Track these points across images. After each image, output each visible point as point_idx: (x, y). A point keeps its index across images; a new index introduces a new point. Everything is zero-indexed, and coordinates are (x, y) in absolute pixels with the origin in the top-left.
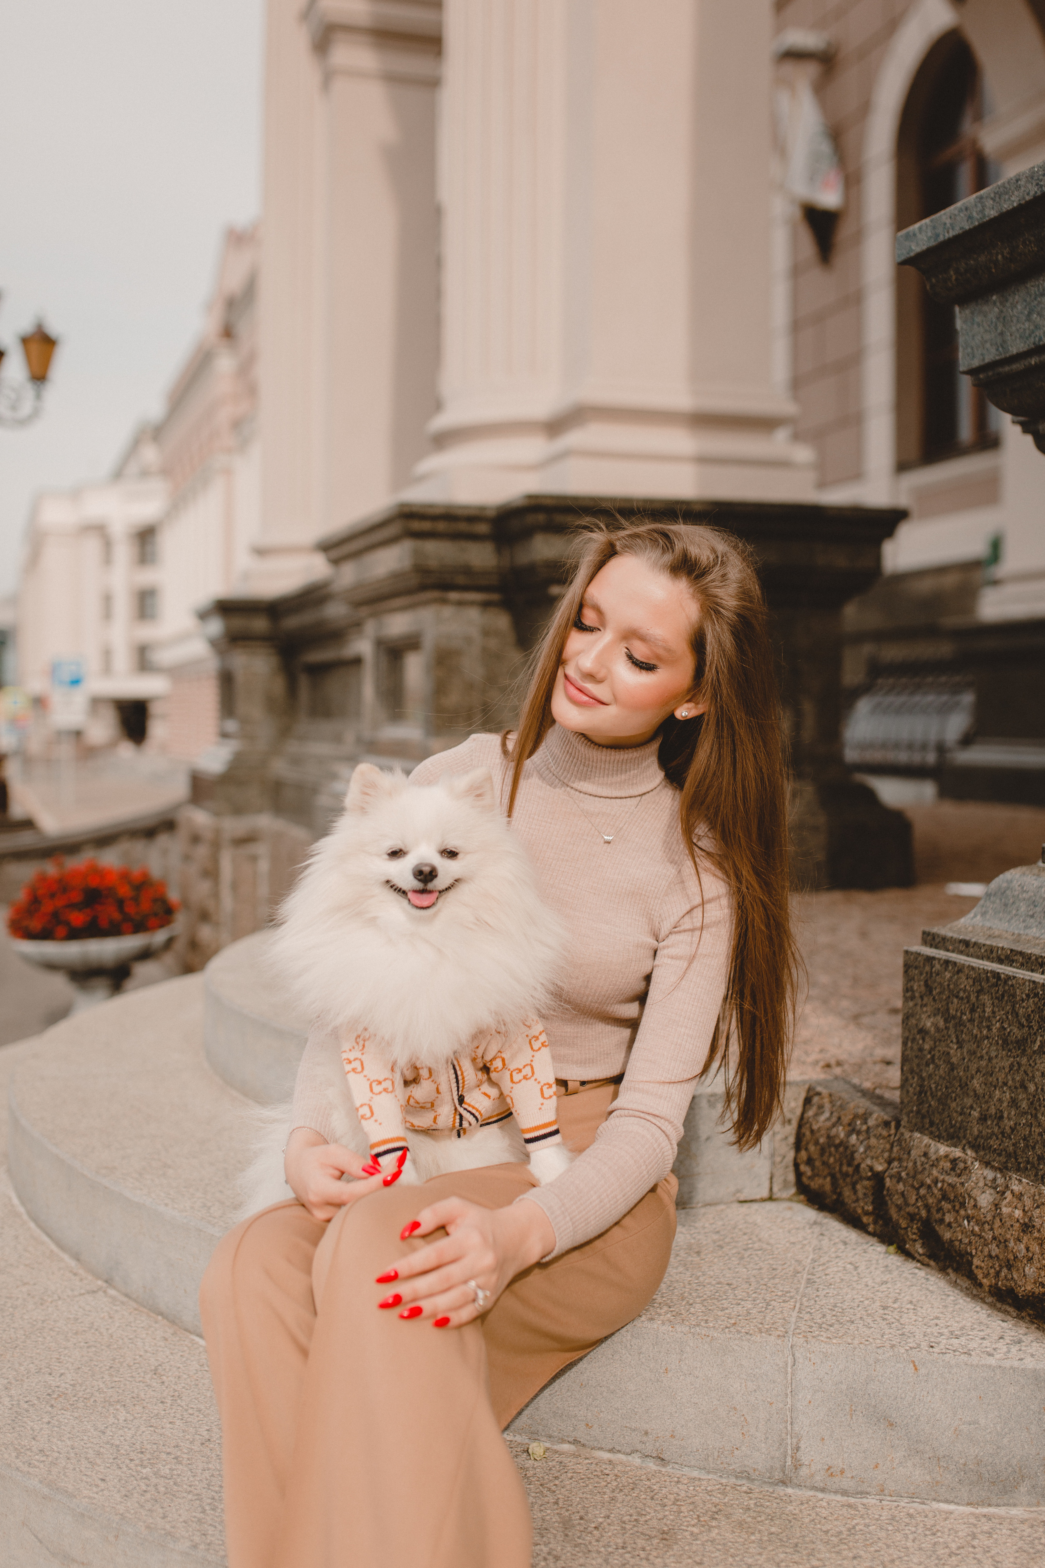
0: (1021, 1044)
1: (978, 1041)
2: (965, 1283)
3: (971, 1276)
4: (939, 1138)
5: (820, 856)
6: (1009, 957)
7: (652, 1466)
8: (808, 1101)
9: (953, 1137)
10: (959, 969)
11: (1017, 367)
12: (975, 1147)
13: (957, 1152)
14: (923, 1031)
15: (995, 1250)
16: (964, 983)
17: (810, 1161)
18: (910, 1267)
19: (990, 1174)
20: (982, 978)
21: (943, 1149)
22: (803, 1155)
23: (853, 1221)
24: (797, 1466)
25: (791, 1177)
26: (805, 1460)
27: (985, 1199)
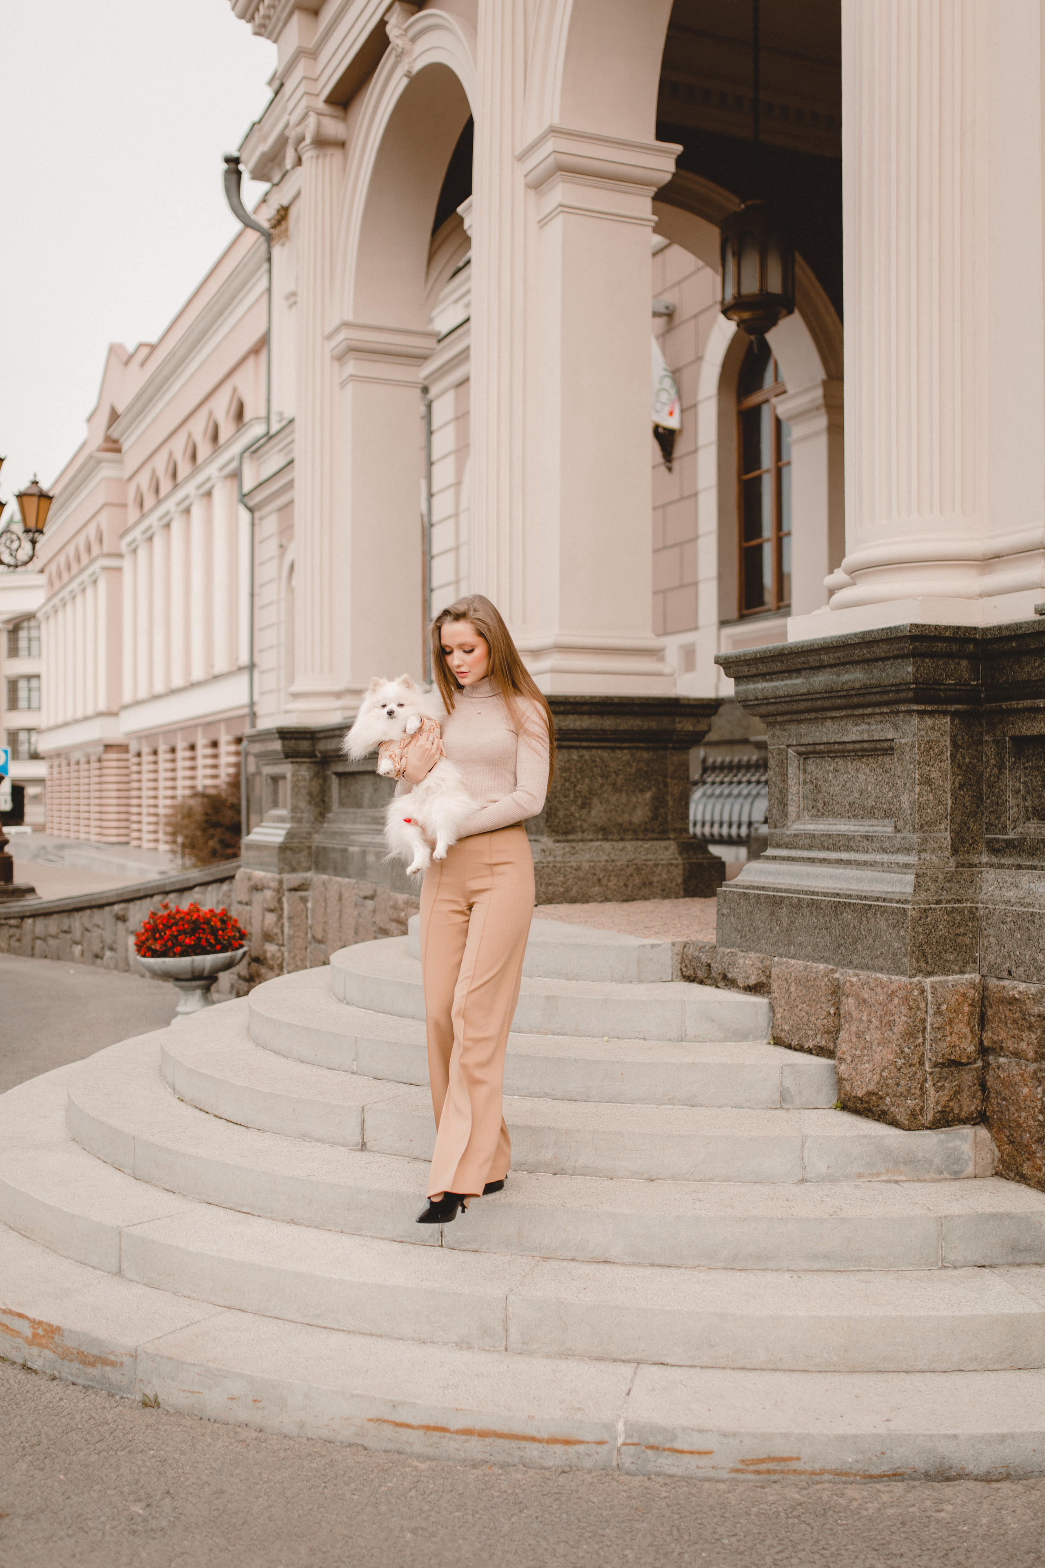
0: (751, 912)
1: (739, 914)
2: (736, 990)
3: (738, 987)
4: (728, 947)
5: (680, 880)
6: (748, 888)
7: (642, 1041)
8: (685, 947)
9: (732, 946)
10: (734, 893)
11: (752, 703)
12: (738, 947)
13: (733, 950)
14: (723, 915)
15: (744, 975)
16: (736, 896)
17: (686, 966)
18: (718, 990)
19: (742, 954)
20: (740, 894)
21: (729, 950)
22: (684, 964)
23: (701, 982)
24: (686, 1035)
25: (679, 974)
26: (688, 1033)
27: (741, 961)
